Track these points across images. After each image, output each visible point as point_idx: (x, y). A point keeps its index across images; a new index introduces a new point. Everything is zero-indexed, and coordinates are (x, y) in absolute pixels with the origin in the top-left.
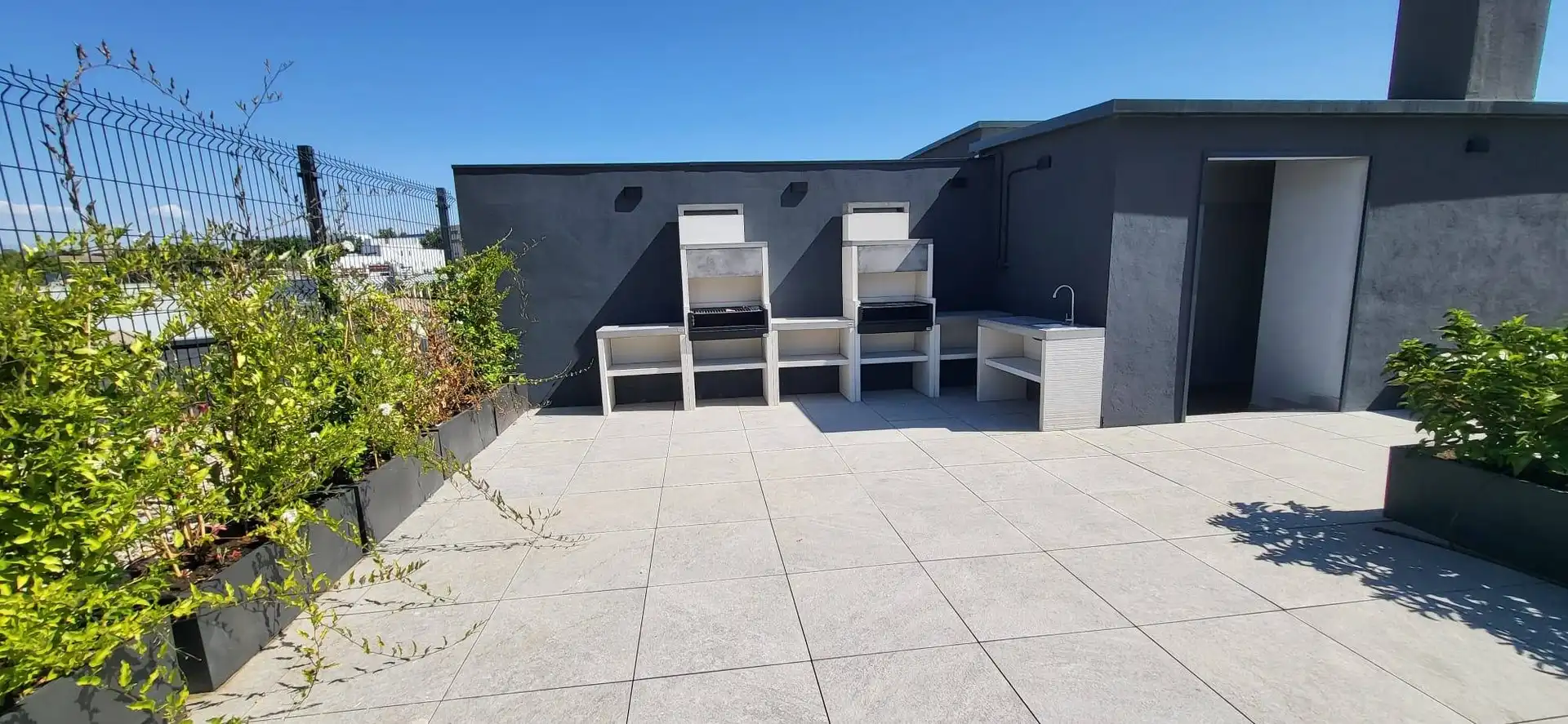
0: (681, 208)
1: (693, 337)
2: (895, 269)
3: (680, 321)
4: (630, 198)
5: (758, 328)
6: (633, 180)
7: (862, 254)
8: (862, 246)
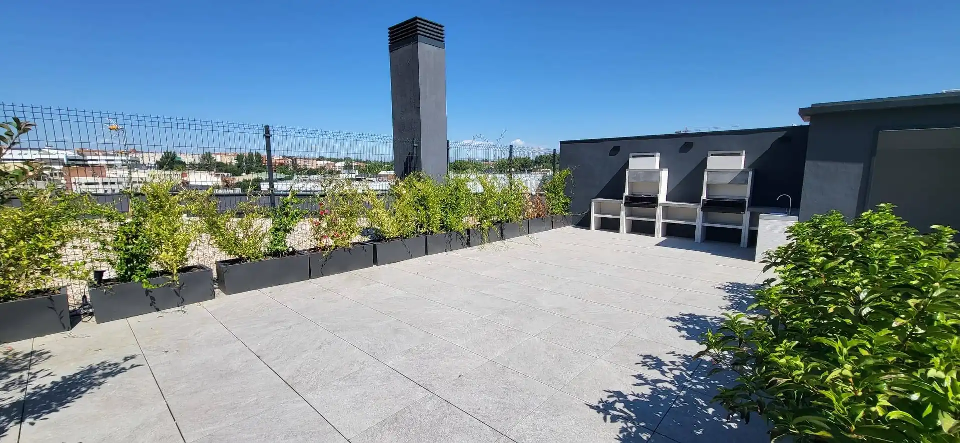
0: (631, 155)
1: (626, 205)
2: (728, 183)
3: (621, 198)
4: (616, 150)
5: (654, 204)
6: (617, 144)
7: (709, 175)
8: (710, 172)
